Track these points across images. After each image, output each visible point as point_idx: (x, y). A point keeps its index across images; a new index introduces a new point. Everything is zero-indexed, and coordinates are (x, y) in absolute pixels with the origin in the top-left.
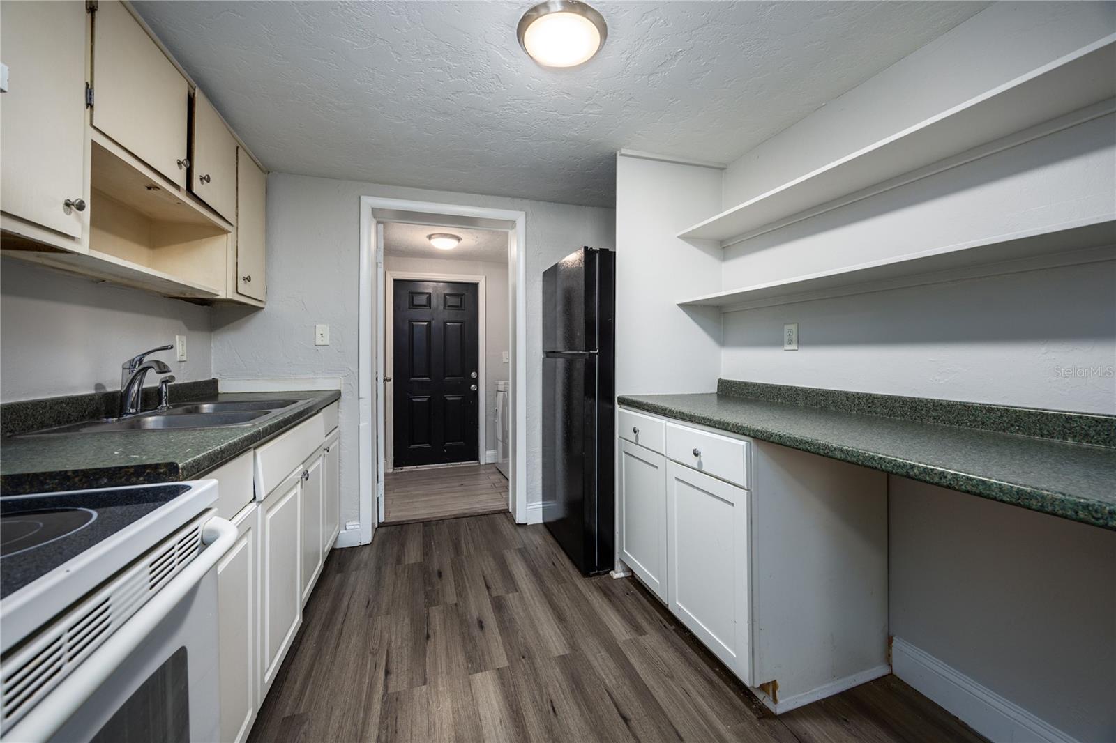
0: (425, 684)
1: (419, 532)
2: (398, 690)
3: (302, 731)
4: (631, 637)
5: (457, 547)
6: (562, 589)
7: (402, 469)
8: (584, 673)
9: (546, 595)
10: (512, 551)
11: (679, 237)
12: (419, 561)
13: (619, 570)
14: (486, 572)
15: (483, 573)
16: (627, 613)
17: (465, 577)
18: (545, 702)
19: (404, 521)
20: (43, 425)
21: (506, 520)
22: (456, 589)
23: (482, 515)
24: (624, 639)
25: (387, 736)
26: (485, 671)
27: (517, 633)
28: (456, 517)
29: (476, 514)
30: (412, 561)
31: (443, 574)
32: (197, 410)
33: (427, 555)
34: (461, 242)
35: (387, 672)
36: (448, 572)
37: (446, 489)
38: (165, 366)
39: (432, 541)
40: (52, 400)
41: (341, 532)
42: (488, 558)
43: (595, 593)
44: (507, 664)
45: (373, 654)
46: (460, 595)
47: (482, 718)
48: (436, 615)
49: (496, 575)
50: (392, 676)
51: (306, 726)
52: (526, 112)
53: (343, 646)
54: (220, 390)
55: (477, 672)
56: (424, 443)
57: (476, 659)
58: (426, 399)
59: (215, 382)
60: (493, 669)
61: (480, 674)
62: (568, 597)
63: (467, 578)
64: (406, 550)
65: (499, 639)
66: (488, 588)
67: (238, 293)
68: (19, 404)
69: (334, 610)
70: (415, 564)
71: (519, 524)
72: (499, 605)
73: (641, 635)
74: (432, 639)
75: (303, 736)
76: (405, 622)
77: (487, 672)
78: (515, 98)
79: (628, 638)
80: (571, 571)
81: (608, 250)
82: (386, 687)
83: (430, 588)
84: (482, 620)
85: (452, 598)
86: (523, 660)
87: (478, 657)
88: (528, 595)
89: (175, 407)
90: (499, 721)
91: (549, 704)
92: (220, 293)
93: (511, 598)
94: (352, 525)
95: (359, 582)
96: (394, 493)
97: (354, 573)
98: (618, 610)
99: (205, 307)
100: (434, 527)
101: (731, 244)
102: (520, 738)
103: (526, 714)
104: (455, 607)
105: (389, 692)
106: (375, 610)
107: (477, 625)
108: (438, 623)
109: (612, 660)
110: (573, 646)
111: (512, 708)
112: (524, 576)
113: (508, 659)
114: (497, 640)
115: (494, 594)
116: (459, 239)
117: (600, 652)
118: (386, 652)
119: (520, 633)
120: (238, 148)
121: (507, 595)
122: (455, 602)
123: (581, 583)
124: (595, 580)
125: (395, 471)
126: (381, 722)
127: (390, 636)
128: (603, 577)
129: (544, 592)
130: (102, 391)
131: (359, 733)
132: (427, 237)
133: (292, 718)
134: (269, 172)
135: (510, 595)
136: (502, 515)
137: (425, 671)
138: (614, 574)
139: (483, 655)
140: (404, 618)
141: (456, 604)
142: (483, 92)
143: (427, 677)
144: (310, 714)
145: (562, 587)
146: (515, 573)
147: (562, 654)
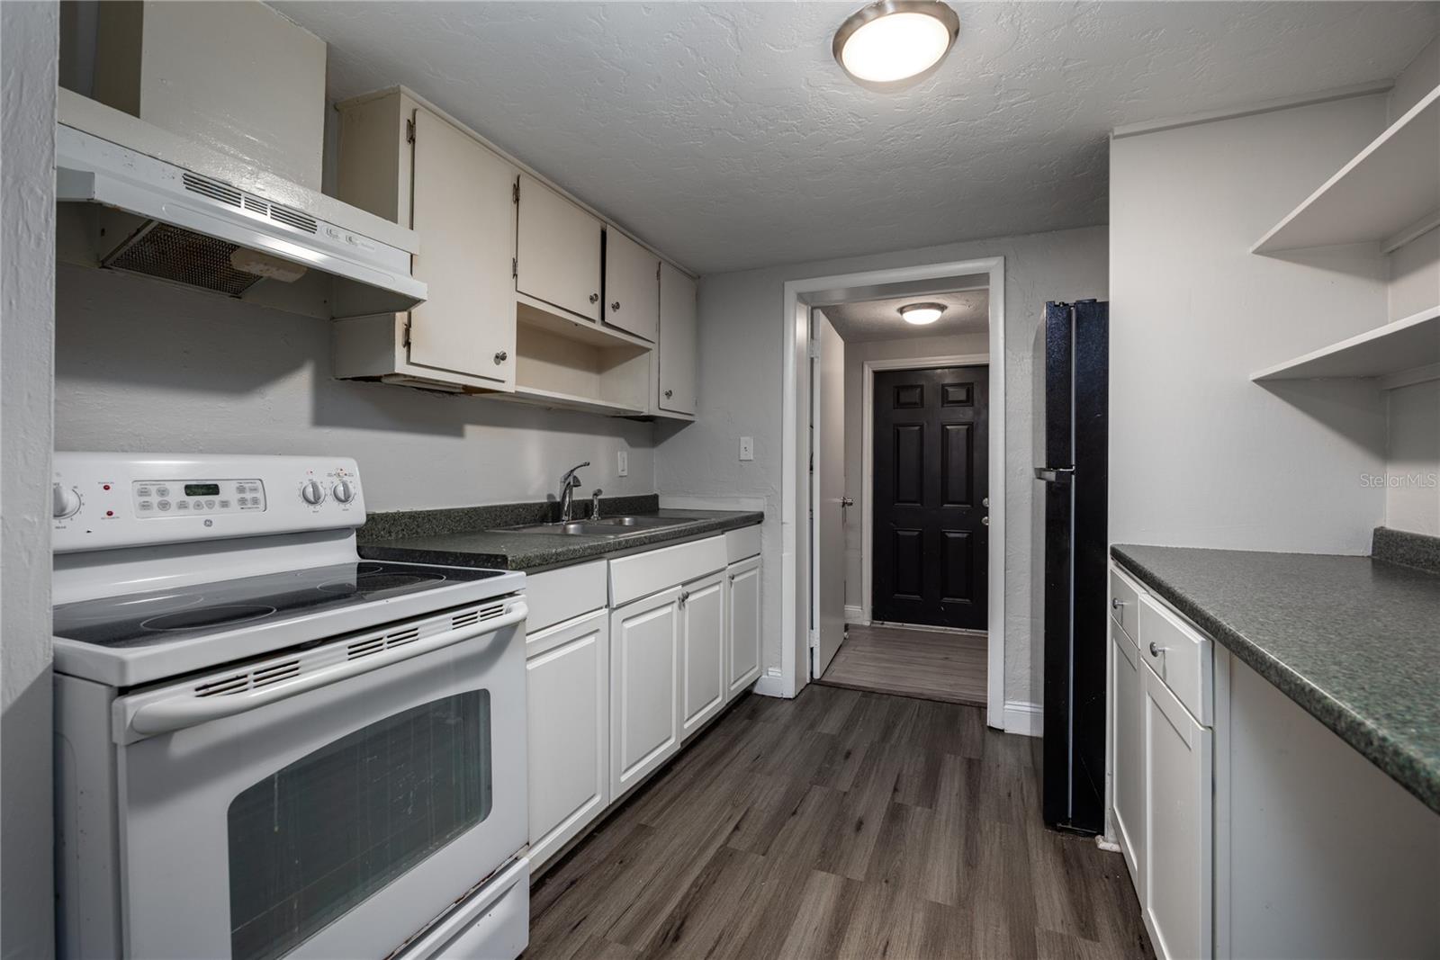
0: (763, 855)
1: (853, 701)
2: (737, 848)
3: (646, 841)
4: (1066, 933)
5: (886, 734)
6: (998, 830)
7: (882, 624)
8: (955, 936)
9: (968, 828)
10: (959, 758)
11: (1258, 252)
12: (834, 733)
13: (1110, 839)
14: (904, 772)
15: (901, 770)
16: (1084, 900)
17: (875, 768)
18: (879, 938)
19: (841, 684)
20: (507, 524)
21: (975, 717)
22: (857, 775)
23: (944, 702)
24: (1051, 929)
25: (704, 881)
26: (833, 873)
27: (898, 852)
28: (909, 697)
29: (937, 699)
30: (826, 731)
31: (851, 756)
32: (621, 522)
33: (847, 729)
34: (946, 311)
35: (737, 828)
36: (858, 757)
37: (921, 659)
38: (578, 481)
39: (862, 716)
40: (514, 506)
41: (763, 676)
42: (919, 756)
43: (1049, 855)
44: (861, 878)
45: (734, 806)
46: (856, 785)
47: (799, 915)
48: (816, 796)
49: (917, 779)
50: (739, 833)
51: (650, 838)
52: (918, 135)
53: (713, 787)
54: (661, 506)
55: (822, 870)
56: (915, 594)
57: (830, 858)
58: (917, 533)
59: (656, 497)
60: (843, 876)
61: (824, 874)
62: (1001, 843)
63: (877, 771)
64: (827, 716)
65: (871, 849)
66: (895, 790)
67: (660, 409)
68: (491, 507)
69: (722, 754)
70: (828, 735)
71: (991, 728)
72: (896, 814)
73: (1085, 937)
74: (797, 817)
75: (644, 845)
76: (782, 789)
77: (834, 875)
78: (891, 126)
79: (1059, 930)
80: (1031, 813)
81: (1095, 300)
82: (728, 839)
83: (827, 766)
84: (864, 822)
85: (845, 784)
86: (884, 884)
87: (833, 857)
88: (944, 818)
89: (602, 518)
90: (814, 927)
91: (884, 943)
92: (644, 410)
93: (918, 814)
94: (774, 672)
95: (762, 733)
96: (854, 650)
97: (761, 723)
98: (1071, 891)
99: (647, 423)
100: (874, 701)
101: (1399, 244)
102: (826, 955)
103: (848, 938)
104: (841, 795)
105: (728, 845)
106: (761, 766)
107: (854, 825)
108: (813, 803)
109: (1009, 943)
110: (964, 902)
111: (837, 924)
112: (954, 793)
113: (866, 874)
114: (867, 848)
115: (899, 799)
116: (942, 308)
117: (998, 926)
118: (745, 809)
119: (901, 856)
120: (660, 263)
121: (913, 807)
122: (846, 790)
123: (1036, 832)
124: (1064, 838)
125: (874, 625)
126: (707, 867)
127: (758, 797)
128: (1081, 839)
129: (968, 822)
130: (553, 500)
131: (685, 866)
132: (898, 310)
133: (644, 827)
134: (699, 277)
135: (919, 809)
136: (975, 710)
137: (771, 842)
138: (1101, 840)
139: (841, 857)
140: (782, 785)
141: (845, 793)
142: (848, 135)
143: (770, 850)
144: (658, 830)
145: (1001, 828)
146: (943, 784)
147: (939, 902)
